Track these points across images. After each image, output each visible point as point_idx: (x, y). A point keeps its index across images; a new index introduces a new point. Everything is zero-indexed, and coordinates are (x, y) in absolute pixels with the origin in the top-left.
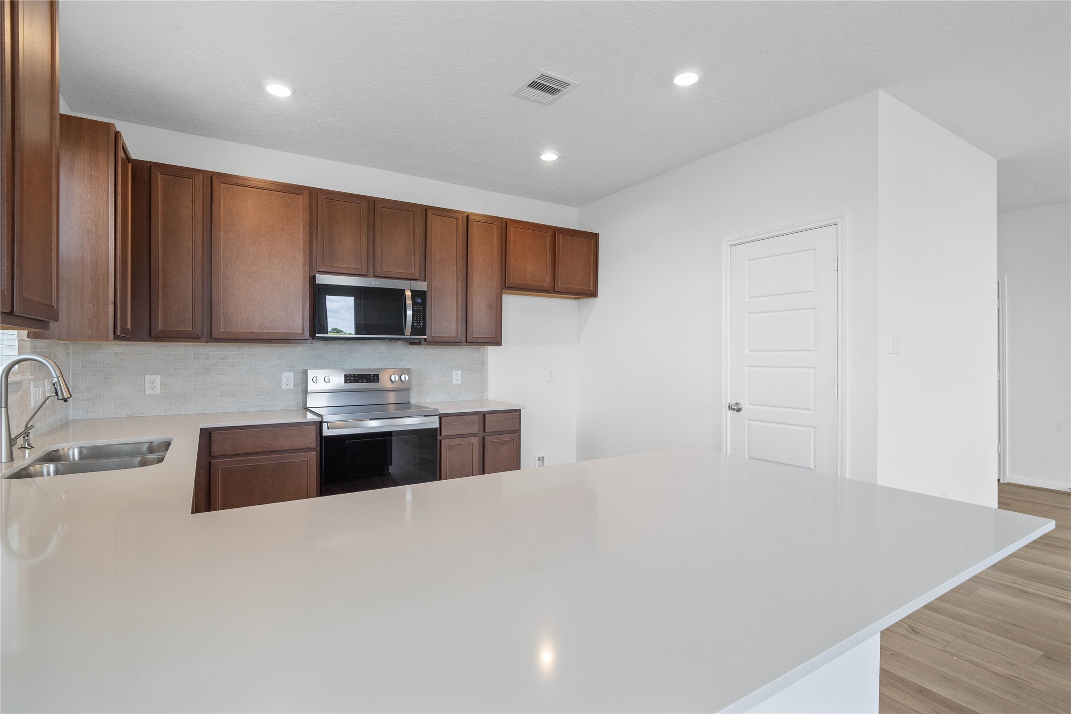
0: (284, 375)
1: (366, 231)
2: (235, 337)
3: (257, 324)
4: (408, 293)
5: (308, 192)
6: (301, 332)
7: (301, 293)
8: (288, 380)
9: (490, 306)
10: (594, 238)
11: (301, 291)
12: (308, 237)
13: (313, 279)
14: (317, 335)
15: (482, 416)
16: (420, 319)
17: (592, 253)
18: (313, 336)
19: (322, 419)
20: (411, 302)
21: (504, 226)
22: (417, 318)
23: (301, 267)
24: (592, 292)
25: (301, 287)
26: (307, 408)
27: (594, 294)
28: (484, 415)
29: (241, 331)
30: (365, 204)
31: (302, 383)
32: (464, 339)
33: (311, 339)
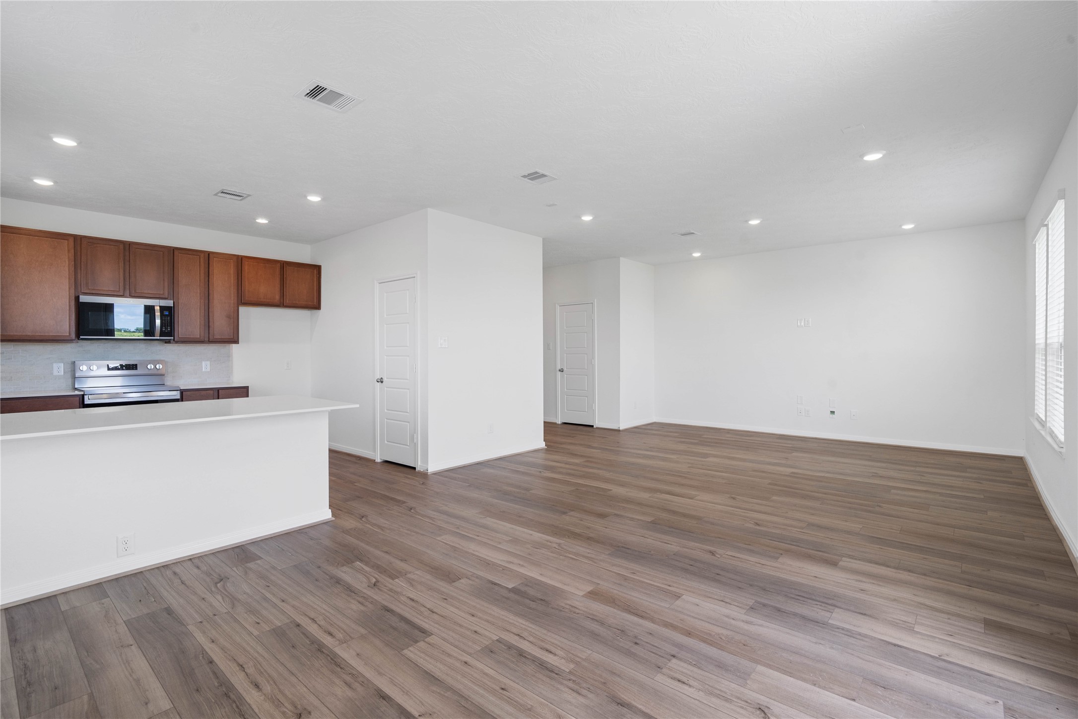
0: (55, 365)
1: (123, 265)
2: (11, 338)
3: (30, 328)
4: (157, 308)
5: (73, 238)
6: (68, 335)
7: (68, 308)
8: (59, 369)
9: (229, 317)
10: (318, 268)
11: (68, 306)
12: (73, 269)
13: (77, 298)
14: (81, 337)
15: (217, 391)
16: (168, 326)
17: (315, 279)
18: (78, 337)
19: (84, 393)
20: (159, 314)
21: (240, 261)
22: (165, 325)
23: (68, 289)
24: (316, 305)
25: (68, 304)
26: (75, 388)
27: (318, 307)
28: (218, 390)
29: (15, 334)
30: (121, 246)
31: (71, 371)
32: (207, 340)
33: (76, 339)
